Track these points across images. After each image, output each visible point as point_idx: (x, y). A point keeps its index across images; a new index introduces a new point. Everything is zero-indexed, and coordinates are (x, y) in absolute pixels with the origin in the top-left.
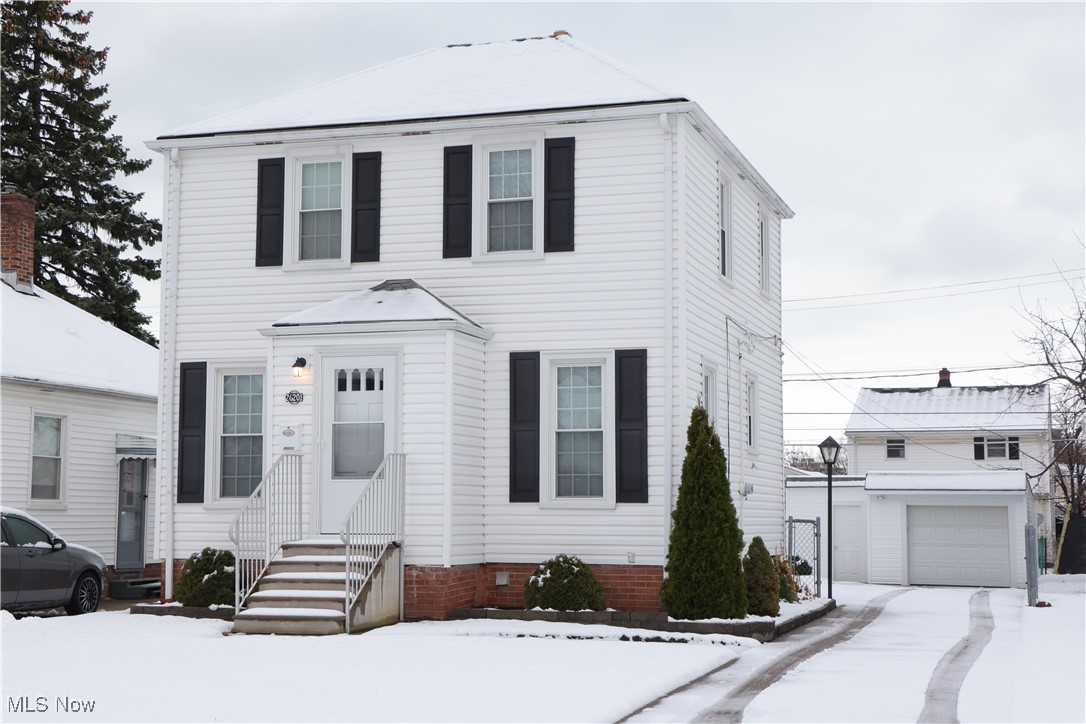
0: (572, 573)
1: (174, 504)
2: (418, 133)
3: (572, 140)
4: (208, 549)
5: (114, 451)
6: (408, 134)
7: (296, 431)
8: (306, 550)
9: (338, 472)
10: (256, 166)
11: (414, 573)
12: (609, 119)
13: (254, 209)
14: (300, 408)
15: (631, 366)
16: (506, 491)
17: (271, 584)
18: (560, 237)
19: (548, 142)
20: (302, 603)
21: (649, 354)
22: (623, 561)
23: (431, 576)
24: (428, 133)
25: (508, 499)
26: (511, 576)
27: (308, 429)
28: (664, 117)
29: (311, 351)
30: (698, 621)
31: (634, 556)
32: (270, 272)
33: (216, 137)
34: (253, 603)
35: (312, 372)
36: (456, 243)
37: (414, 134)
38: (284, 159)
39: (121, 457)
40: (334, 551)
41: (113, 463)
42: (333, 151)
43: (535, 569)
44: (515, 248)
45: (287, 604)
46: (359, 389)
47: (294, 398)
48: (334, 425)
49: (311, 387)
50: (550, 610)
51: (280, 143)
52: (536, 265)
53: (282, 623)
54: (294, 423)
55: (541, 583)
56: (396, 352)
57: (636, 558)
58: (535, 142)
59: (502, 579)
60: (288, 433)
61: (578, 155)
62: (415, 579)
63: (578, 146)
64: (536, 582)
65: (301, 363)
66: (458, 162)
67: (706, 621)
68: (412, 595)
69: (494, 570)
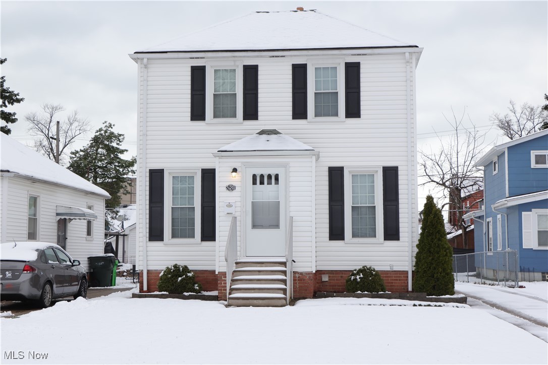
0: (373, 275)
1: (147, 242)
2: (279, 57)
3: (359, 63)
4: (176, 265)
5: (55, 215)
6: (273, 57)
7: (233, 205)
8: (248, 264)
9: (254, 226)
10: (190, 69)
11: (297, 275)
12: (379, 54)
13: (189, 92)
14: (234, 193)
15: (391, 175)
16: (328, 235)
17: (239, 282)
18: (353, 110)
19: (347, 64)
20: (261, 291)
21: (399, 169)
22: (388, 269)
23: (306, 277)
24: (284, 56)
25: (328, 239)
26: (329, 277)
27: (239, 204)
28: (407, 54)
29: (239, 164)
30: (441, 297)
31: (393, 266)
32: (198, 124)
33: (168, 53)
34: (234, 291)
35: (240, 175)
36: (299, 112)
37: (276, 57)
38: (205, 66)
39: (59, 218)
40: (263, 265)
41: (54, 221)
42: (232, 63)
43: (352, 273)
44: (328, 115)
45: (253, 291)
46: (271, 184)
47: (231, 188)
48: (252, 202)
49: (240, 183)
50: (366, 292)
51: (204, 58)
52: (341, 124)
53: (255, 301)
54: (231, 200)
55: (359, 280)
56: (285, 166)
57: (394, 267)
58: (340, 64)
59: (325, 278)
60: (229, 205)
61: (362, 71)
62: (297, 278)
63: (362, 66)
64: (356, 279)
65: (235, 170)
66: (299, 72)
67: (443, 297)
68: (296, 286)
69: (321, 274)
